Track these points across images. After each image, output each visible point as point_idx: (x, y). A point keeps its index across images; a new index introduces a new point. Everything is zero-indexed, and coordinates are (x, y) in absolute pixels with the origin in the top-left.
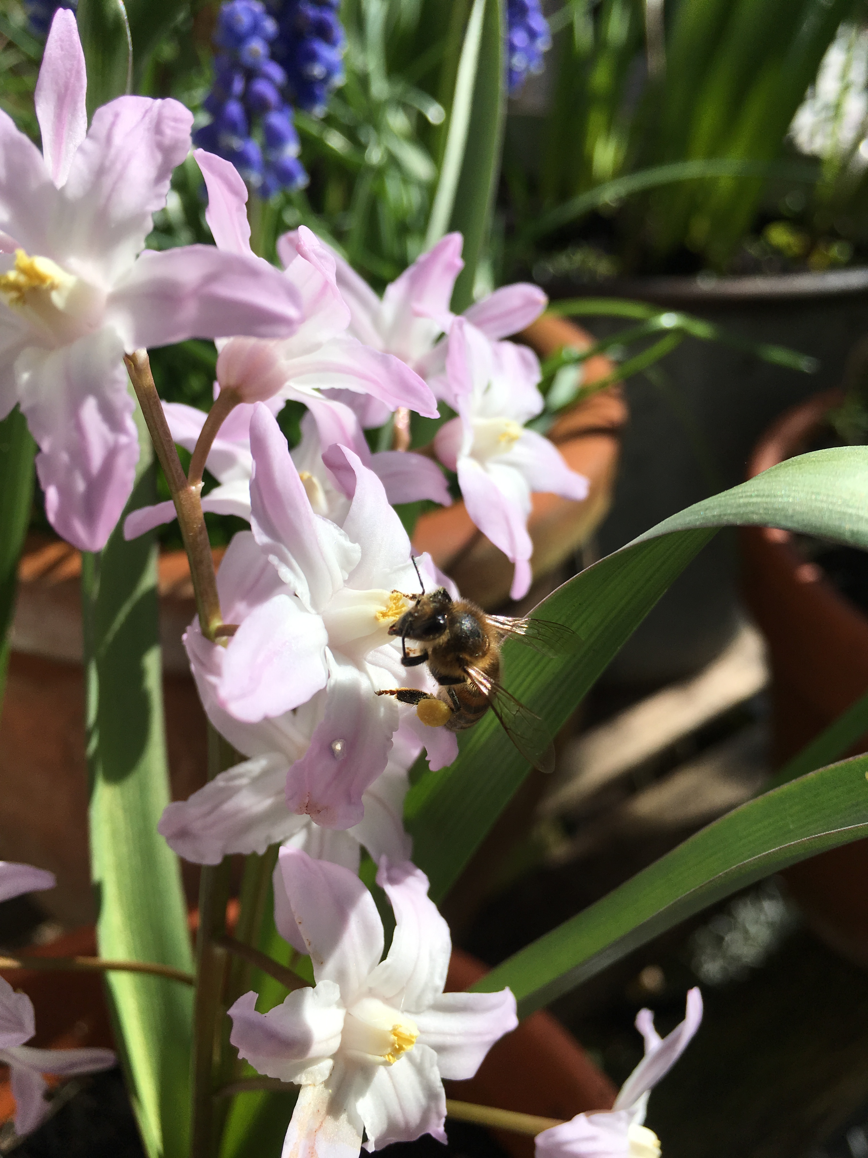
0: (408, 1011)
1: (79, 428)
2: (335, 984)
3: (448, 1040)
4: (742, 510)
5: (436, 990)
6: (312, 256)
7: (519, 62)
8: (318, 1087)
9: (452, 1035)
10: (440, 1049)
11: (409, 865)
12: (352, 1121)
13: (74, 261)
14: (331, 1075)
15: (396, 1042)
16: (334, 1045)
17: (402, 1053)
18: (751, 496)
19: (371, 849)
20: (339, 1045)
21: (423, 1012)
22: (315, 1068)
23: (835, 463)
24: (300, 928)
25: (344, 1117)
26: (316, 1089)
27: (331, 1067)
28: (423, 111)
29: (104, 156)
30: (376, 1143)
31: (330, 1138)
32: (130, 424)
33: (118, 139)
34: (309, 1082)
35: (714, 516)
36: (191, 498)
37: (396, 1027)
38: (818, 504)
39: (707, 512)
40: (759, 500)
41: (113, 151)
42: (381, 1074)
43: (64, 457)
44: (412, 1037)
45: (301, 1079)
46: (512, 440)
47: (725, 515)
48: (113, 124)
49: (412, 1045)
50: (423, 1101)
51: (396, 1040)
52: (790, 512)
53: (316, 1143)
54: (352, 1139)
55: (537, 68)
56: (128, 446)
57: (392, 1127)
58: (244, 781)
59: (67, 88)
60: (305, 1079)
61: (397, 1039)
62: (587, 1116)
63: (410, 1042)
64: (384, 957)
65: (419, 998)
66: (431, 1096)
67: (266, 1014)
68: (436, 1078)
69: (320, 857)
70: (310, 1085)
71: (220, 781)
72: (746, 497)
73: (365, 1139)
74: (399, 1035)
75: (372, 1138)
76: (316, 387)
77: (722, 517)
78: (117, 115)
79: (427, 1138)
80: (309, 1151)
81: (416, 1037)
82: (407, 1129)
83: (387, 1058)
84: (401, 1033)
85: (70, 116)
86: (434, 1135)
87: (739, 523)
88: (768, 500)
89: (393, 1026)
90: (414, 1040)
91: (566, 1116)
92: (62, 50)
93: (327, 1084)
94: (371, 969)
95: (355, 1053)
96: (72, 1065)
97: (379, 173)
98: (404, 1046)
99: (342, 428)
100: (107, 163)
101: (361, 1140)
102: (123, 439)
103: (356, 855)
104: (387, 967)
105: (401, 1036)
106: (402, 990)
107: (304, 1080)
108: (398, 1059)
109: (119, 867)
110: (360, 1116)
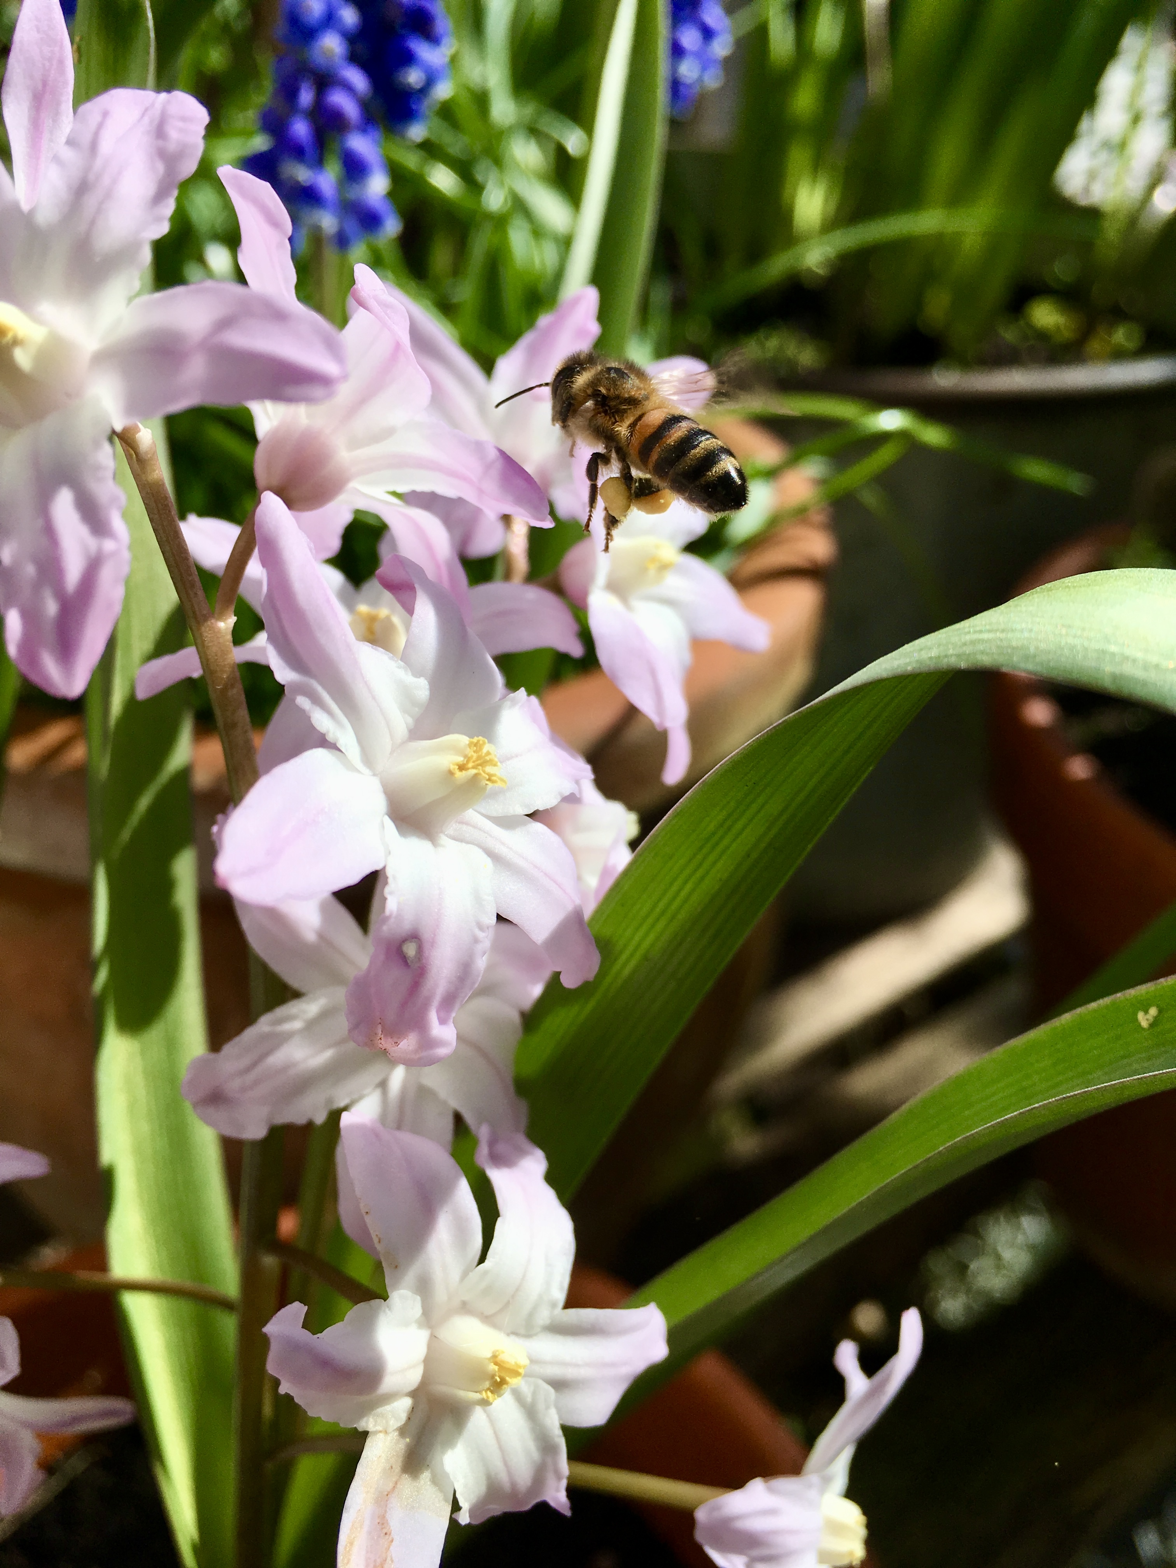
0: (515, 1333)
1: (49, 531)
2: (415, 1296)
3: (570, 1373)
4: (968, 650)
5: (554, 1305)
6: (372, 303)
7: (688, 70)
8: (391, 1435)
9: (577, 1365)
10: (559, 1385)
11: (521, 1140)
12: (438, 1481)
13: (47, 308)
14: (409, 1418)
15: (497, 1374)
16: (414, 1377)
17: (505, 1388)
18: (981, 632)
19: (469, 1118)
20: (420, 1378)
21: (536, 1335)
22: (387, 1409)
23: (1097, 588)
24: (368, 1220)
25: (426, 1476)
26: (389, 1438)
27: (410, 1408)
28: (562, 141)
29: (88, 169)
30: (472, 1512)
31: (408, 1504)
32: (118, 524)
33: (106, 145)
34: (379, 1428)
35: (931, 658)
36: (218, 637)
37: (497, 1353)
38: (1070, 640)
39: (923, 652)
40: (991, 636)
41: (98, 163)
42: (478, 1418)
43: (30, 570)
44: (520, 1367)
45: (368, 1423)
46: (664, 567)
47: (946, 656)
48: (100, 126)
49: (520, 1378)
50: (536, 1455)
51: (497, 1370)
52: (1032, 650)
53: (388, 1510)
54: (438, 1505)
55: (713, 80)
56: (115, 554)
57: (493, 1490)
58: (297, 1025)
59: (45, 84)
60: (374, 1424)
61: (499, 1369)
62: (766, 1482)
63: (515, 1373)
64: (482, 1259)
65: (531, 1315)
66: (547, 1447)
67: (319, 1335)
68: (553, 1423)
69: (399, 1127)
70: (380, 1432)
71: (264, 1024)
72: (975, 632)
73: (456, 1507)
74: (502, 1364)
75: (465, 1504)
76: (391, 489)
77: (941, 658)
78: (105, 114)
79: (543, 1508)
80: (378, 1521)
81: (524, 1367)
82: (514, 1494)
83: (484, 1395)
84: (503, 1362)
85: (50, 121)
86: (552, 1504)
87: (963, 665)
88: (1003, 636)
89: (493, 1352)
90: (521, 1371)
91: (736, 1482)
92: (38, 31)
93: (402, 1431)
94: (465, 1275)
95: (441, 1389)
96: (76, 1419)
97: (500, 222)
98: (507, 1379)
99: (429, 547)
100: (91, 177)
101: (448, 1508)
102: (109, 545)
103: (447, 1125)
104: (486, 1273)
105: (505, 1365)
106: (508, 1304)
107: (371, 1426)
108: (499, 1396)
109: (138, 1151)
110: (448, 1474)
